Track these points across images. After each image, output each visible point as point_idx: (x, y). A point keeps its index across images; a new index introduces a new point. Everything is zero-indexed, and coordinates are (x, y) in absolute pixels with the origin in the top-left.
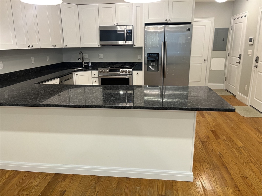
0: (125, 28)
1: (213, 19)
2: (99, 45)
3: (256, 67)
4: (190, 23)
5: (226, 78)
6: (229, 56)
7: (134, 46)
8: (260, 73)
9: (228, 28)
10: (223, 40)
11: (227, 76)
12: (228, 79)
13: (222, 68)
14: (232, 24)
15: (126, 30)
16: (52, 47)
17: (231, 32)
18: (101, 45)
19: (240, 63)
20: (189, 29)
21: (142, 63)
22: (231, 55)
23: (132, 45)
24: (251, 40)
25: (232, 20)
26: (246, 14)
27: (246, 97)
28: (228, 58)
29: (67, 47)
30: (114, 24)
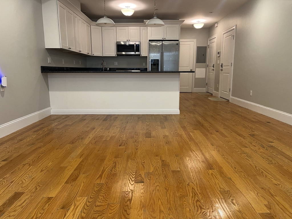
0: (135, 43)
1: (195, 40)
2: (116, 54)
3: (222, 70)
4: (178, 40)
5: (207, 83)
6: (208, 67)
7: (141, 56)
8: (224, 74)
9: (206, 47)
10: (203, 55)
11: (208, 82)
12: (208, 84)
13: (204, 77)
14: (209, 44)
15: (136, 45)
16: (87, 54)
17: (208, 50)
18: (118, 55)
19: (214, 70)
20: (177, 44)
21: (147, 68)
22: (209, 66)
23: (139, 55)
24: (218, 53)
25: (209, 41)
26: (216, 36)
27: (217, 92)
28: (207, 68)
29: (94, 55)
30: (127, 40)
